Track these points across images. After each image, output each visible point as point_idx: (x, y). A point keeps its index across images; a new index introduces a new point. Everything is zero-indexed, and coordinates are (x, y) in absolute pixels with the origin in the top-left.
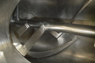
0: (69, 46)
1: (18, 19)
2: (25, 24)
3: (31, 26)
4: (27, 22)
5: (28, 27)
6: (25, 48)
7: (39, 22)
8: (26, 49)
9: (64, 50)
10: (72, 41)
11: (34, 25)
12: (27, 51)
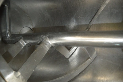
0: (87, 67)
1: (9, 35)
2: (20, 40)
3: (29, 42)
4: (23, 37)
5: (24, 44)
6: (20, 77)
7: (40, 35)
8: (22, 77)
9: (81, 74)
10: (90, 59)
11: (33, 40)
12: (23, 81)
